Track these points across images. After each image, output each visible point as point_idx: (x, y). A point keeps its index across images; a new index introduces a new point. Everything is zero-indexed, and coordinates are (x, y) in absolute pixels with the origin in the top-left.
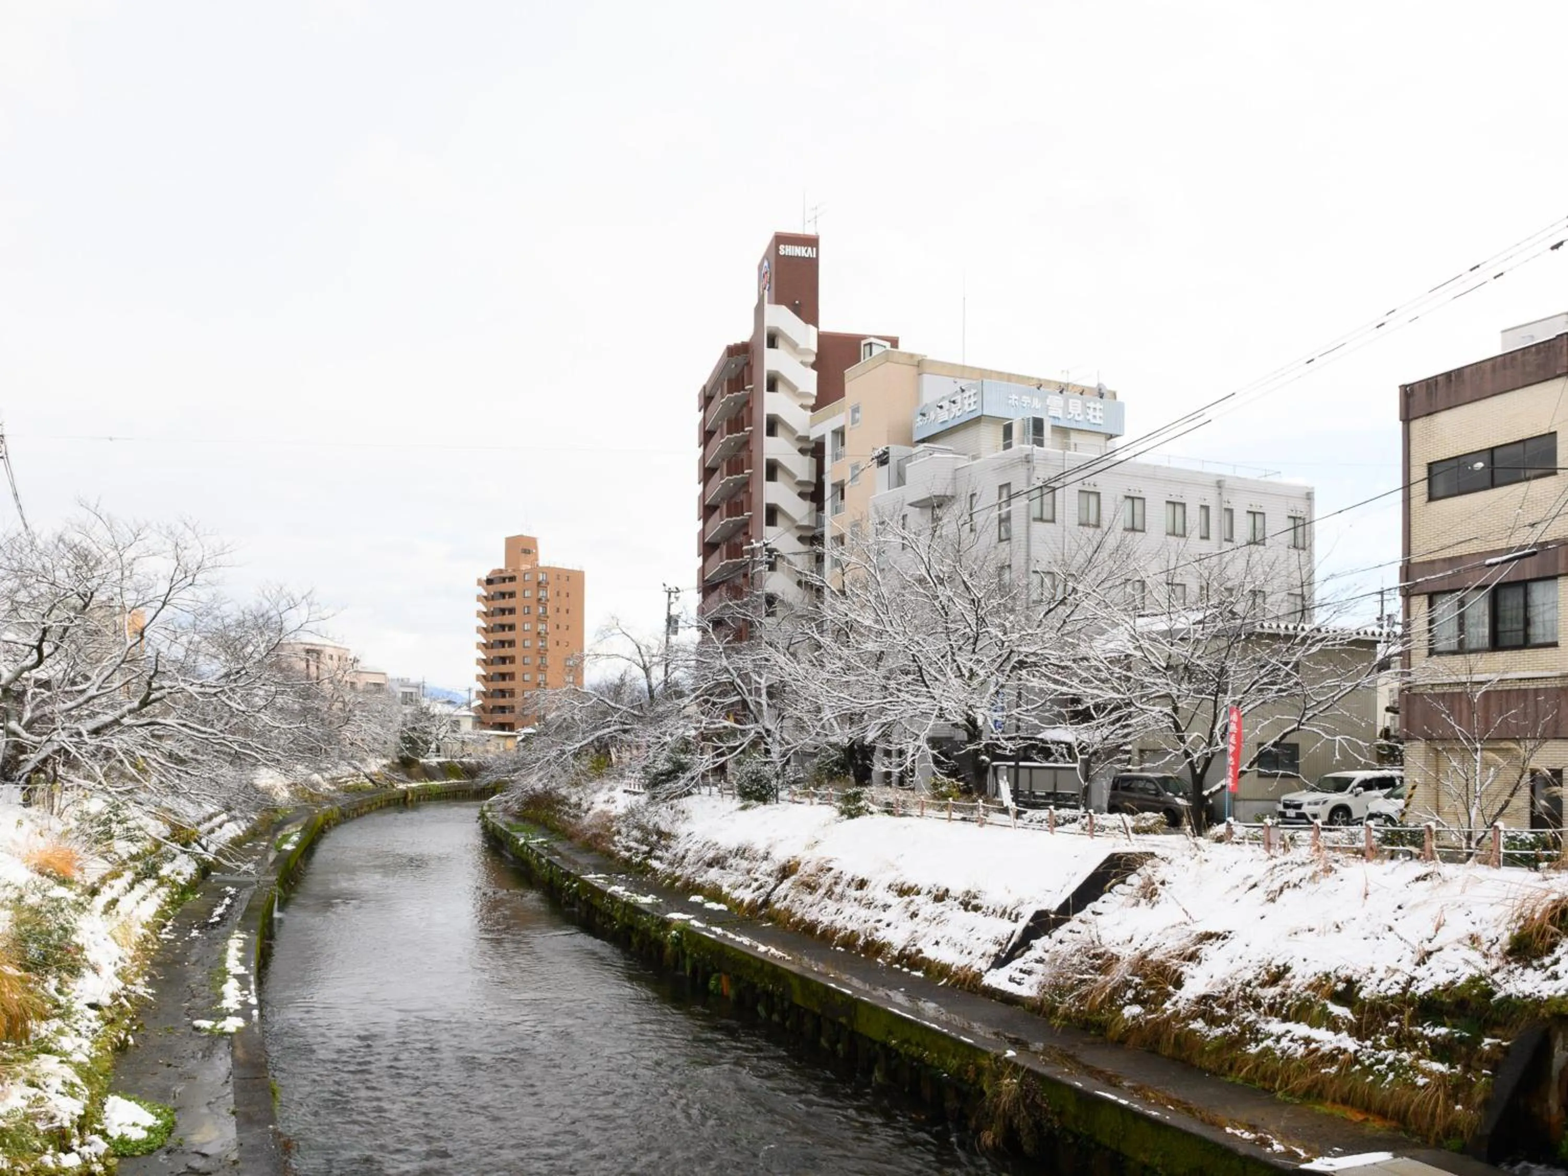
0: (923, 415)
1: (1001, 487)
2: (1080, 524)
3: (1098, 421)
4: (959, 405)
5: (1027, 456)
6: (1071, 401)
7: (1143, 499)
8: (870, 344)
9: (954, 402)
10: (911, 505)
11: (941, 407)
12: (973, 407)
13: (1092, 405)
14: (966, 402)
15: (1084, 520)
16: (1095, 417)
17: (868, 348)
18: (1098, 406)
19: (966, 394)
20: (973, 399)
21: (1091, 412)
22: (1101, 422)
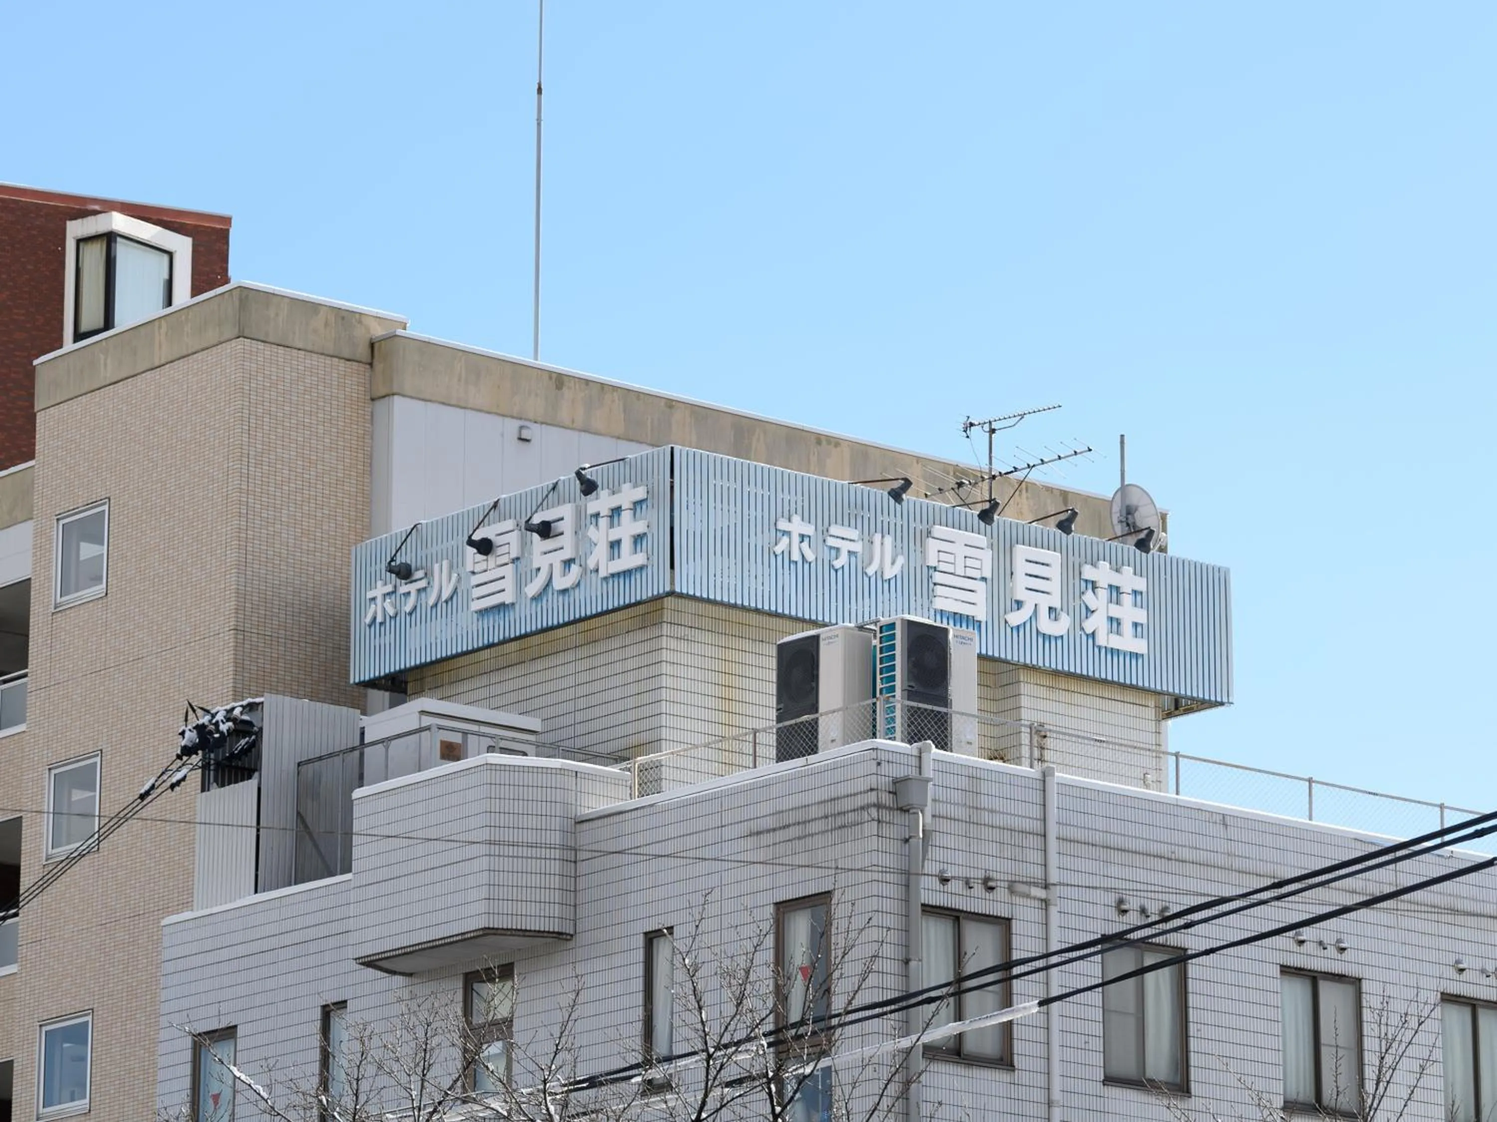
0: (404, 573)
1: (784, 908)
2: (1110, 1080)
3: (1128, 642)
4: (566, 544)
5: (898, 786)
6: (1022, 552)
7: (1357, 982)
8: (110, 238)
9: (545, 530)
10: (370, 963)
11: (485, 547)
12: (628, 559)
13: (1102, 574)
14: (600, 534)
15: (1127, 1067)
16: (1115, 623)
17: (94, 255)
18: (1129, 580)
19: (601, 502)
20: (628, 527)
21: (1098, 601)
22: (1140, 646)
